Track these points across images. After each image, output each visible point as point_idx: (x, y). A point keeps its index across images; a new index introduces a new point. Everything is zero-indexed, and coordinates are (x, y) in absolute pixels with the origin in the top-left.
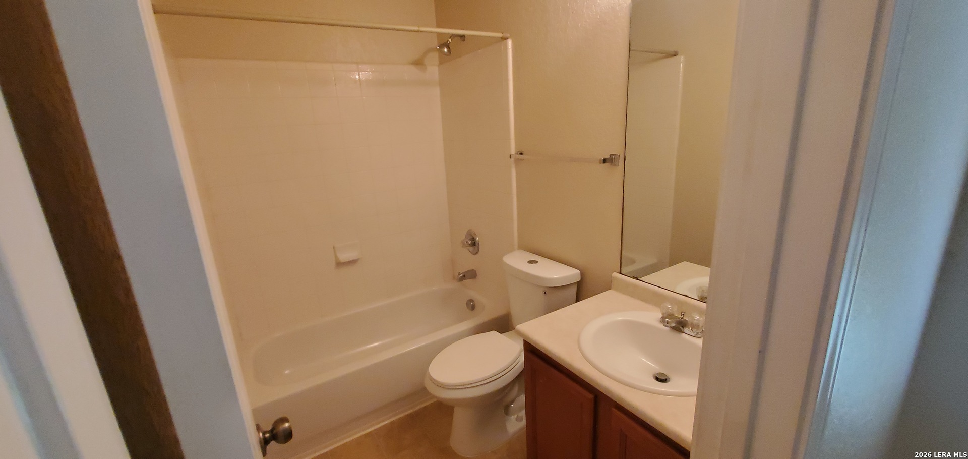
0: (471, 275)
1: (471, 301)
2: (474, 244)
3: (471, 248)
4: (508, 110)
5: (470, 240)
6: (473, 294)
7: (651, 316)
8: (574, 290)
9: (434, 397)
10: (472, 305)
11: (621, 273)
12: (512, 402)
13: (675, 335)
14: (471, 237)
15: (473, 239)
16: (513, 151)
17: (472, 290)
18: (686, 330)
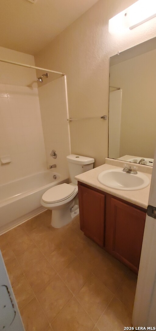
0: (54, 166)
1: (55, 176)
2: (55, 155)
3: (54, 156)
4: (66, 103)
5: (54, 153)
6: (55, 173)
7: (120, 170)
8: (92, 166)
9: (46, 208)
10: (55, 177)
11: (108, 158)
12: (72, 207)
13: (128, 174)
14: (54, 152)
15: (55, 153)
16: (68, 118)
17: (54, 172)
18: (132, 172)
